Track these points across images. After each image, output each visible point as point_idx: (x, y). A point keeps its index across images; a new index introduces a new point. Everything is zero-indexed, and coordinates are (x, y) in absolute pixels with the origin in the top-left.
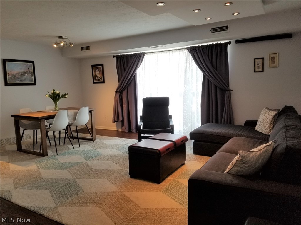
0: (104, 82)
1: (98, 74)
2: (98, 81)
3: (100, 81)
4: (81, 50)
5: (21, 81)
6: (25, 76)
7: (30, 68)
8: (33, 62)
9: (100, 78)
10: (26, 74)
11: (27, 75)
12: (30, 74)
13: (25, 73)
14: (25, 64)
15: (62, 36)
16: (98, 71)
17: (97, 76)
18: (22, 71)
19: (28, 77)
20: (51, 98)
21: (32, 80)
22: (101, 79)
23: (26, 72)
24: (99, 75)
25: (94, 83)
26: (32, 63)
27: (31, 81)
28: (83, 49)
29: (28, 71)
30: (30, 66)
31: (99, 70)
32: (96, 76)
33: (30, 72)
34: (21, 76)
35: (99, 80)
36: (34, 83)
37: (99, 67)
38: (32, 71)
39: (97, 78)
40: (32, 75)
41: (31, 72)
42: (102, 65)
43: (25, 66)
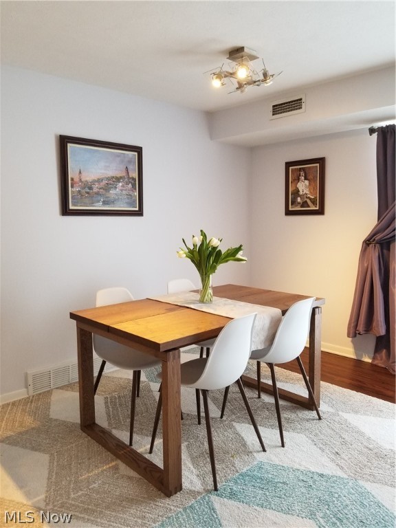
0: (321, 212)
1: (303, 187)
2: (302, 207)
3: (309, 206)
4: (272, 113)
5: (105, 203)
6: (116, 188)
7: (130, 167)
8: (139, 150)
9: (310, 199)
10: (120, 184)
11: (122, 186)
12: (130, 185)
13: (118, 179)
14: (118, 156)
15: (243, 48)
16: (306, 179)
17: (301, 193)
18: (110, 173)
19: (124, 192)
20: (193, 261)
21: (135, 201)
22: (314, 202)
23: (121, 178)
24: (307, 191)
25: (288, 213)
26: (136, 153)
27: (132, 204)
28: (278, 109)
29: (124, 174)
30: (130, 162)
31: (310, 177)
32: (296, 193)
33: (129, 178)
34: (107, 188)
35: (304, 204)
36: (137, 209)
37: (309, 168)
38: (136, 175)
39: (299, 200)
40: (134, 186)
41: (134, 179)
42: (321, 161)
43: (119, 159)
